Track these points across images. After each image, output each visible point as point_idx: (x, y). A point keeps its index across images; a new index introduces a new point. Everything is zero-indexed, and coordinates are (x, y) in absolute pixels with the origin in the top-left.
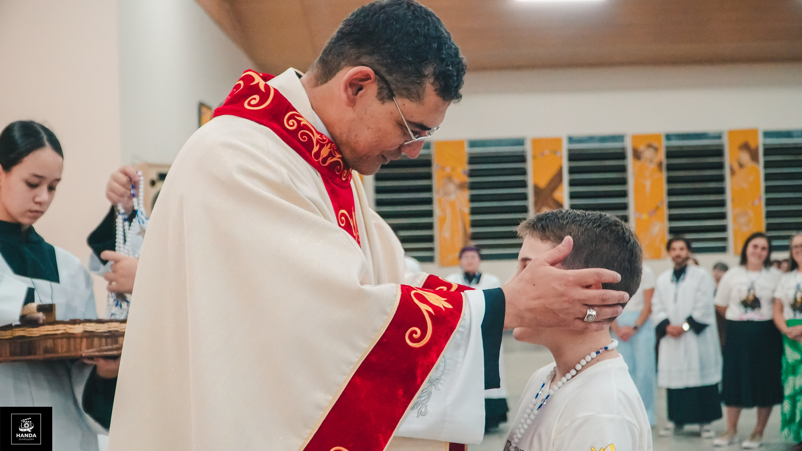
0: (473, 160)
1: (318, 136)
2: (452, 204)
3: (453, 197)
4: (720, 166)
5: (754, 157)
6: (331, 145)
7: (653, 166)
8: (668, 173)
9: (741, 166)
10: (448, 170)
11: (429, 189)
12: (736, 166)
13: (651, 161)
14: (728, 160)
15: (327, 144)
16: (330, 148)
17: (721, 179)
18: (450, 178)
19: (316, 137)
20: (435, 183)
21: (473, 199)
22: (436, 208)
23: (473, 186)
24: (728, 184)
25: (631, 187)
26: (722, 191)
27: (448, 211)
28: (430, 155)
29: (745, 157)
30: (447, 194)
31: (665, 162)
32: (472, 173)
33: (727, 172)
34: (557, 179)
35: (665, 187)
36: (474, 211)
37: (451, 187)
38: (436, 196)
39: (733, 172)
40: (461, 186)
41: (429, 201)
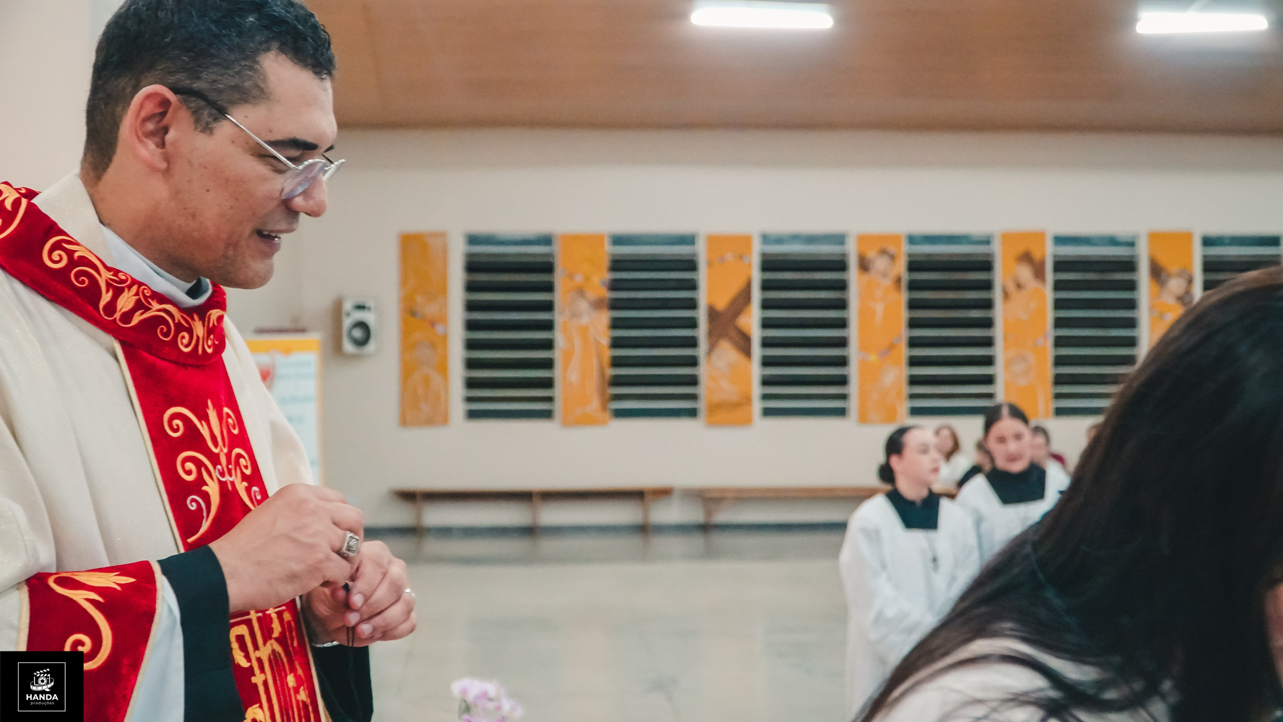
0: (617, 264)
1: (109, 275)
2: (584, 331)
3: (585, 320)
4: (988, 286)
5: (1039, 273)
6: (139, 287)
7: (888, 283)
8: (910, 293)
9: (1019, 286)
10: (579, 279)
11: (548, 307)
12: (1011, 287)
13: (885, 275)
14: (999, 276)
15: (130, 287)
16: (137, 294)
17: (988, 305)
18: (581, 292)
19: (105, 275)
20: (559, 297)
21: (616, 324)
22: (559, 337)
23: (615, 305)
24: (999, 313)
25: (853, 314)
26: (988, 323)
27: (577, 342)
28: (551, 255)
29: (1025, 273)
30: (575, 315)
31: (905, 276)
32: (615, 286)
33: (997, 295)
34: (744, 297)
35: (904, 315)
36: (616, 343)
37: (583, 305)
38: (559, 317)
39: (1006, 295)
40: (598, 305)
41: (548, 326)
